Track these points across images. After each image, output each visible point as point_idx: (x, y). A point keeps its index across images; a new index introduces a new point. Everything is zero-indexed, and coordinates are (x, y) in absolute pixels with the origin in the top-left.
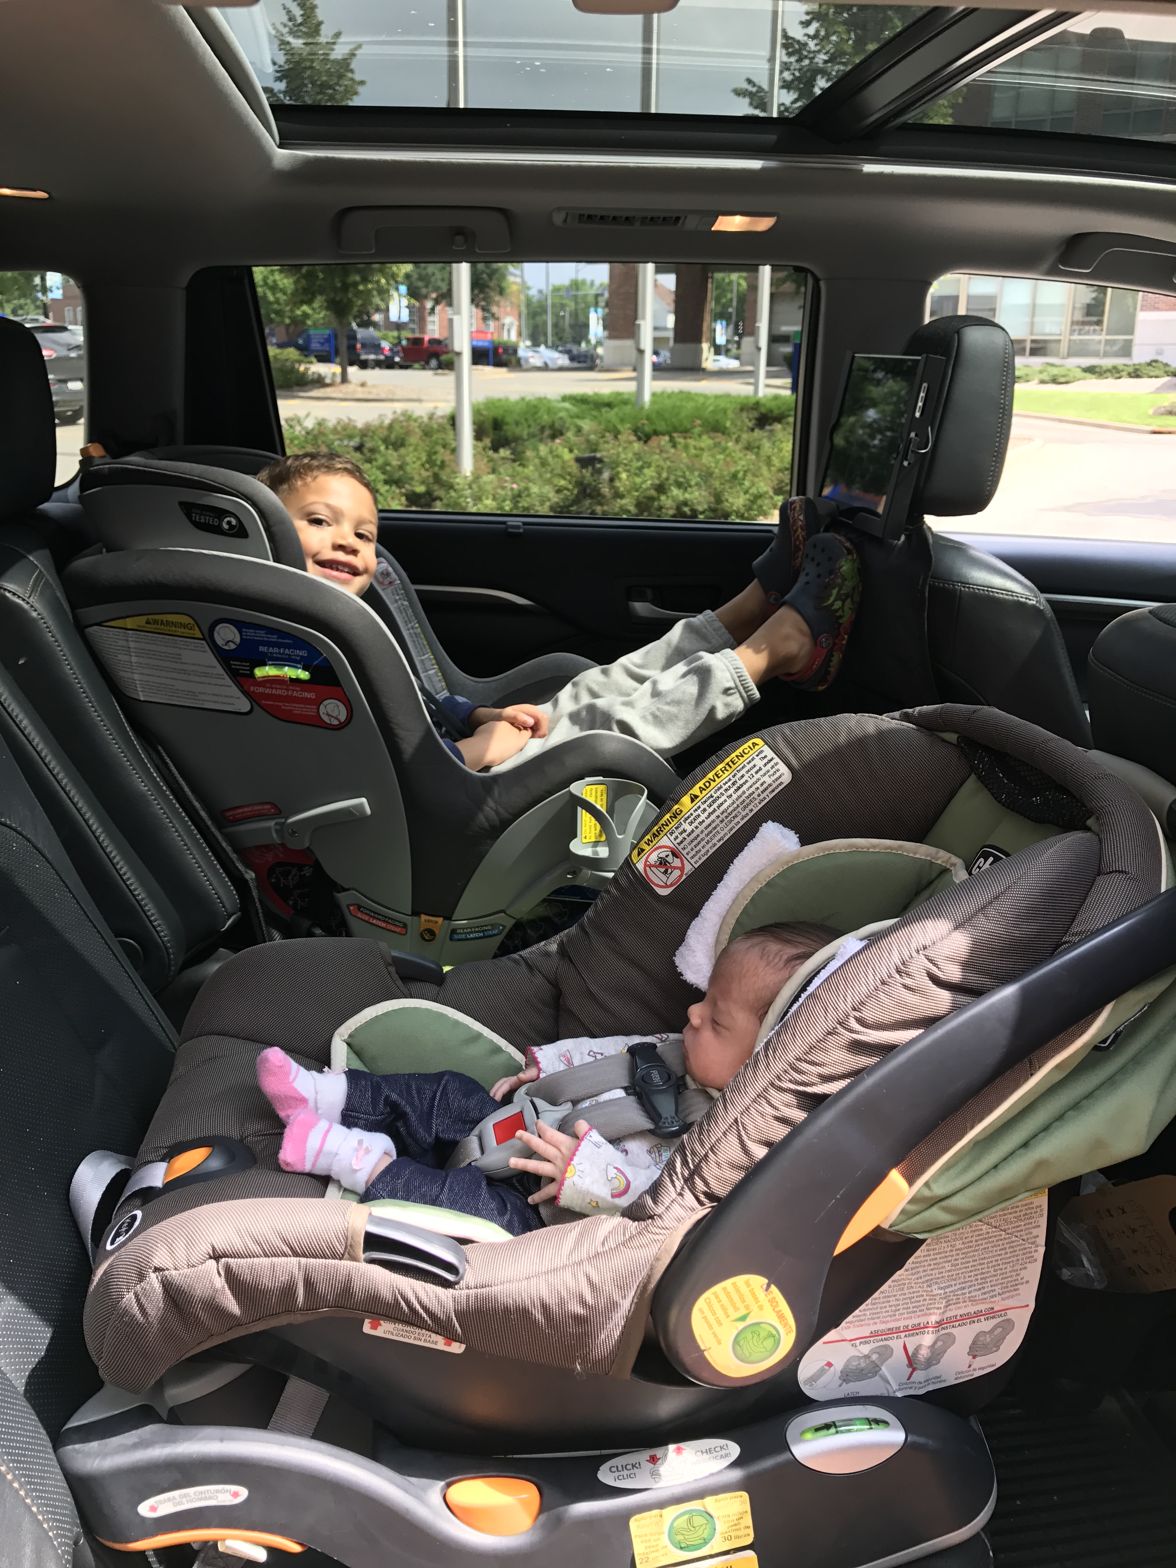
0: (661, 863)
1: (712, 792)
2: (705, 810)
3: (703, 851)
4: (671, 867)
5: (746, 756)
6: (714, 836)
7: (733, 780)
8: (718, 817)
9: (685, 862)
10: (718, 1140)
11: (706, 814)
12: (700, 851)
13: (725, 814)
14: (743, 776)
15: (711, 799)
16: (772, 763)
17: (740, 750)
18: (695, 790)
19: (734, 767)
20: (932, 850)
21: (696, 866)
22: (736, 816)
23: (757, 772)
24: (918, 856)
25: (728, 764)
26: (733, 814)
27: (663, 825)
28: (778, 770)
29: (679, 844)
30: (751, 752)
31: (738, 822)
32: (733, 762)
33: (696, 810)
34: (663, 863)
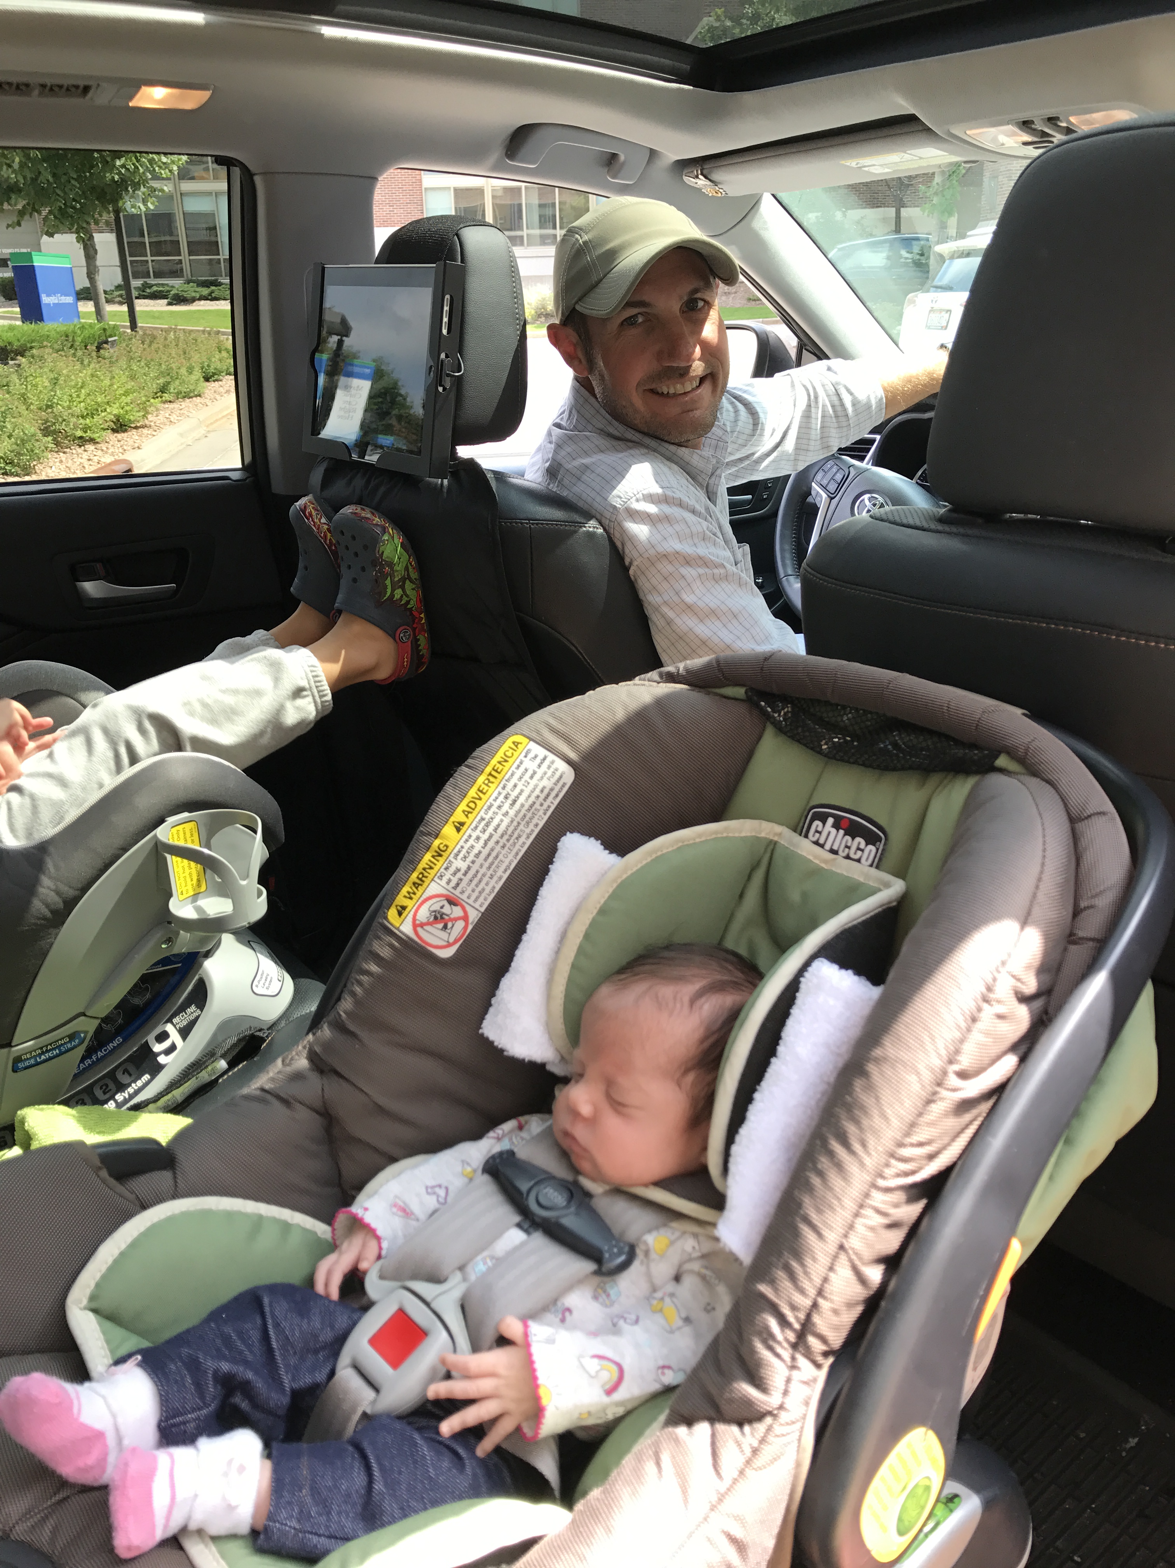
0: (436, 918)
1: (482, 813)
2: (478, 838)
3: (488, 889)
4: (451, 920)
5: (511, 760)
6: (498, 867)
7: (504, 793)
8: (497, 842)
9: (468, 908)
10: (826, 1280)
11: (482, 842)
12: (483, 890)
13: (506, 837)
14: (515, 786)
15: (483, 823)
16: (547, 763)
17: (500, 754)
18: (458, 815)
19: (499, 776)
20: (755, 823)
21: (483, 910)
22: (519, 836)
23: (532, 777)
24: (743, 834)
25: (490, 774)
26: (516, 835)
27: (424, 869)
28: (557, 770)
29: (455, 888)
30: (516, 754)
31: (524, 843)
32: (496, 771)
33: (467, 841)
34: (438, 917)
